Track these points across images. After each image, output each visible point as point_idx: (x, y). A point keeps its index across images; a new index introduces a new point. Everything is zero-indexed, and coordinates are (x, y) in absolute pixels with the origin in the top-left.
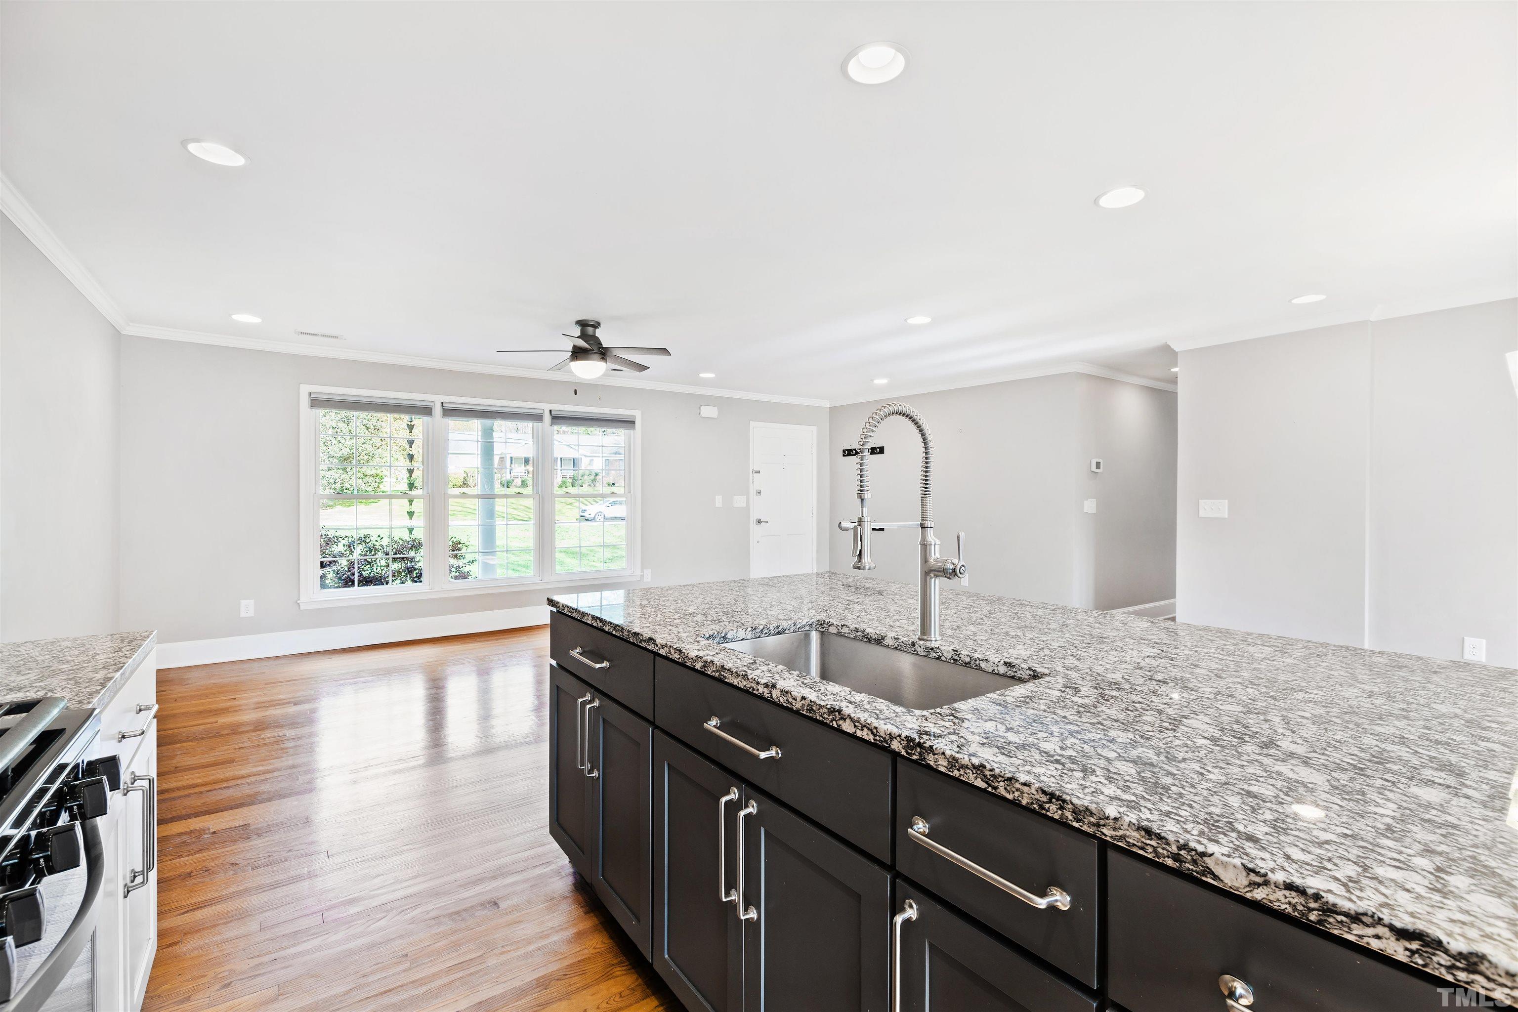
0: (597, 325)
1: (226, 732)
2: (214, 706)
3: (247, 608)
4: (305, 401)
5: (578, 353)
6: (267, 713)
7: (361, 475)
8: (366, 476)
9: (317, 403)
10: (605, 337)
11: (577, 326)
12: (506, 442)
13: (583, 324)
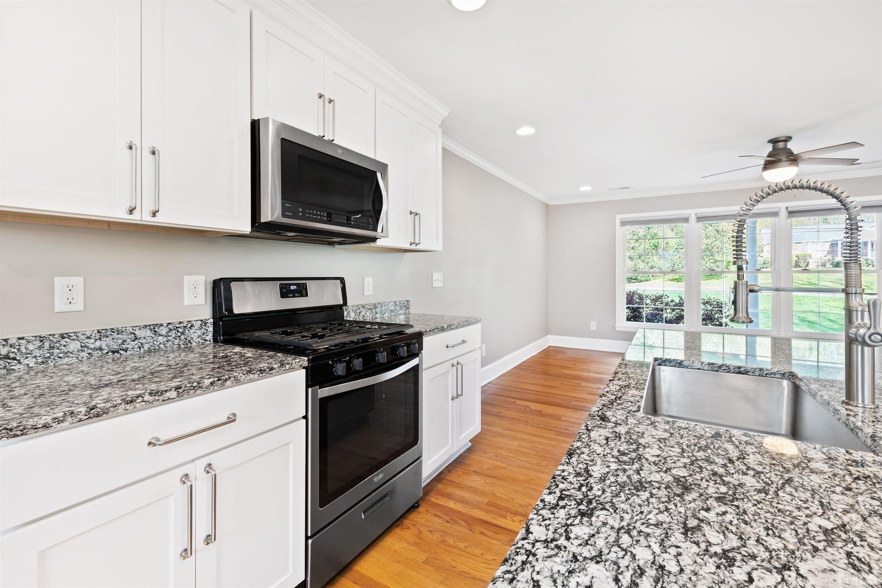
0: (788, 139)
1: (570, 377)
2: (566, 365)
3: (593, 326)
4: (618, 223)
5: (768, 165)
6: (582, 373)
7: (713, 261)
8: (717, 262)
9: (624, 223)
10: (793, 146)
11: (769, 144)
12: (818, 231)
13: (774, 141)
